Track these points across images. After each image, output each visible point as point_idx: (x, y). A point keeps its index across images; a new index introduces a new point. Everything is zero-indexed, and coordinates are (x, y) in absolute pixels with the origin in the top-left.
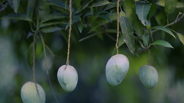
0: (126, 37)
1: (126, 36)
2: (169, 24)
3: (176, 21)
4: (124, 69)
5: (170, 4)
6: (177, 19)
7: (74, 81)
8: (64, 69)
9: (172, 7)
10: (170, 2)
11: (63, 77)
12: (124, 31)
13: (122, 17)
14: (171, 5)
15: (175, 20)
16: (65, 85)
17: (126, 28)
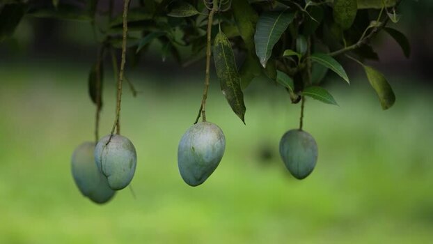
0: (228, 86)
1: (228, 82)
2: (347, 46)
3: (359, 43)
4: (207, 157)
5: (345, 9)
6: (362, 37)
7: (124, 170)
8: (105, 145)
9: (349, 16)
10: (343, 6)
11: (101, 161)
12: (222, 73)
13: (220, 44)
14: (347, 10)
15: (357, 41)
16: (107, 177)
17: (228, 68)
